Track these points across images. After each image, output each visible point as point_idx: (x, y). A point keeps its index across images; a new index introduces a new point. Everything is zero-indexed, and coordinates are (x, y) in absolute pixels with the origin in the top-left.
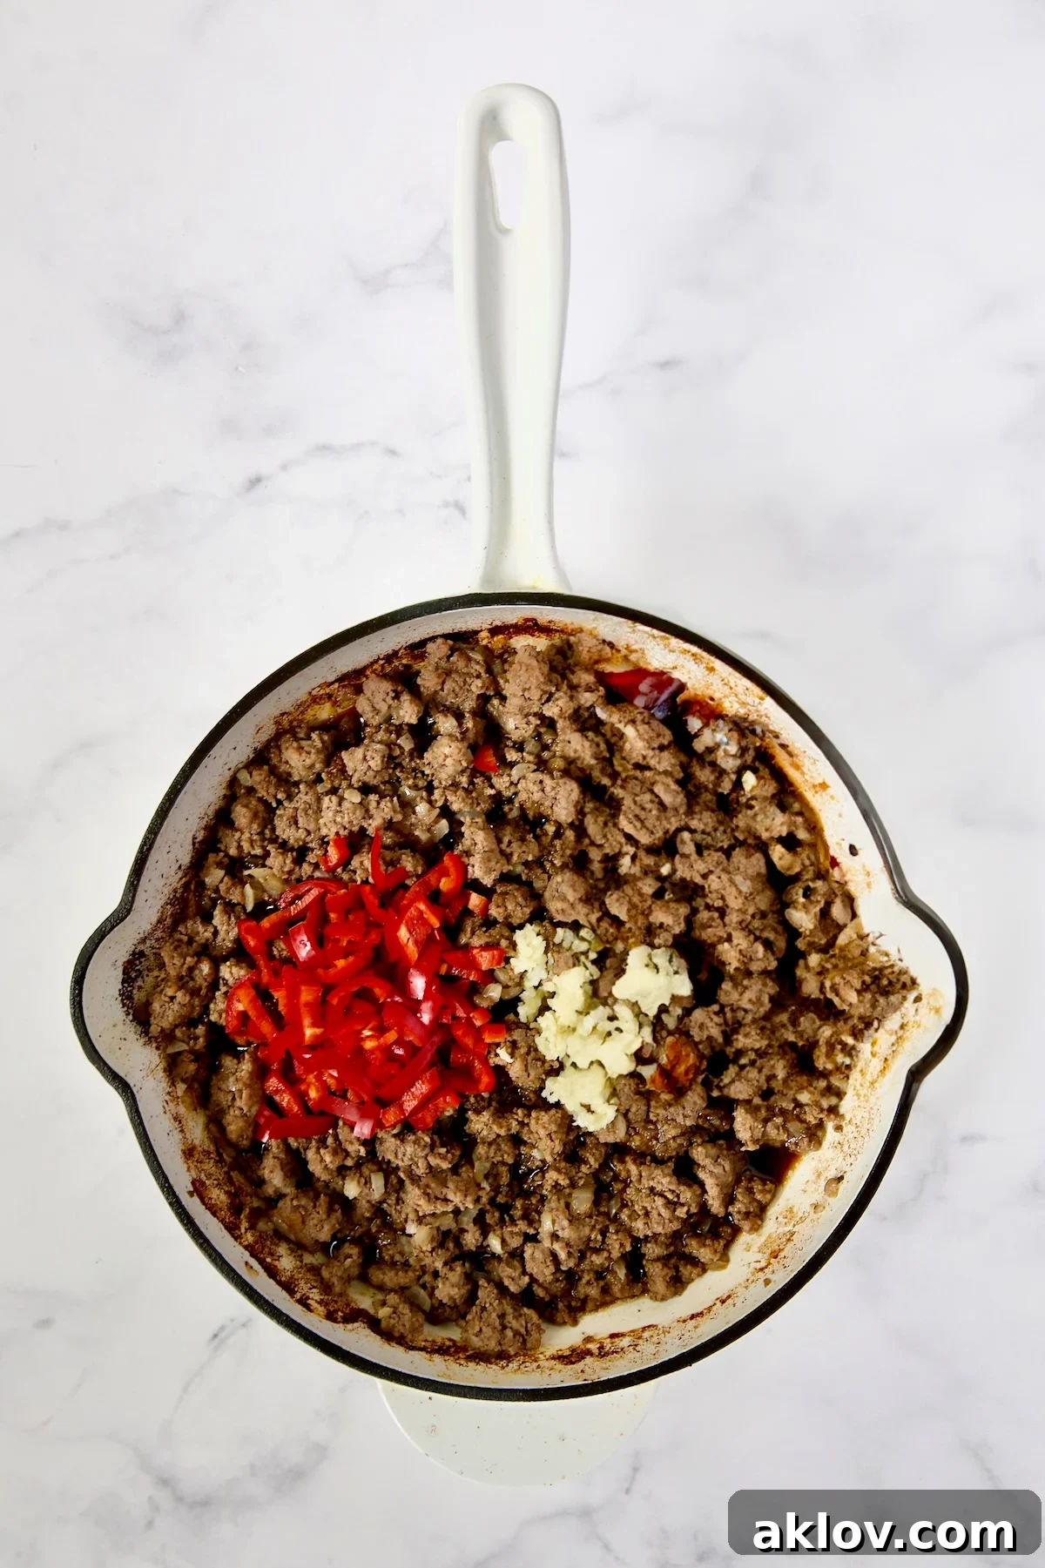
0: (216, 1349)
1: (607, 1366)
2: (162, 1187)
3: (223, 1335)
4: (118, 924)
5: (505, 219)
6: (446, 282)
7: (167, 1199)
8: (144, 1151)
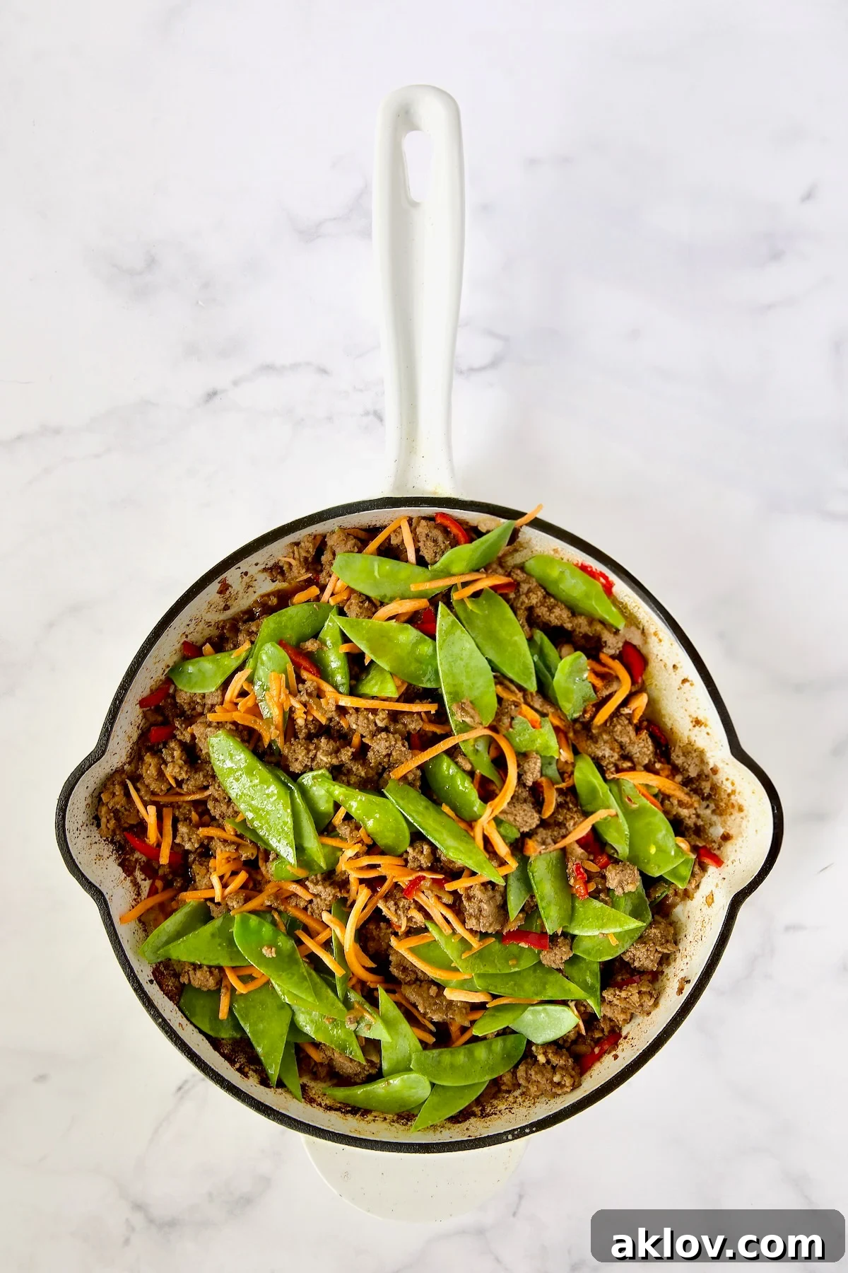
0: (182, 1098)
1: (487, 1125)
2: (128, 977)
3: (186, 1087)
4: (95, 762)
5: (414, 194)
6: (366, 233)
7: (132, 986)
8: (114, 948)
